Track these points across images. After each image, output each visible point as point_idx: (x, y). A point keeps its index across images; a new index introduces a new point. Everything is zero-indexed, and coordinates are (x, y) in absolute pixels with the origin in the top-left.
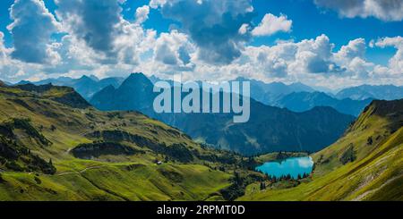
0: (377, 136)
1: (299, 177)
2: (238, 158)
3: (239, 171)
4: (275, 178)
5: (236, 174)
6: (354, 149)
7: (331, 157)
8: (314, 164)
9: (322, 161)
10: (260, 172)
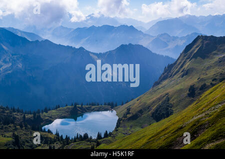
0: (201, 84)
1: (99, 136)
2: (19, 116)
3: (20, 133)
4: (67, 138)
5: (16, 138)
6: (171, 102)
7: (141, 112)
8: (119, 120)
9: (129, 116)
10: (49, 131)
